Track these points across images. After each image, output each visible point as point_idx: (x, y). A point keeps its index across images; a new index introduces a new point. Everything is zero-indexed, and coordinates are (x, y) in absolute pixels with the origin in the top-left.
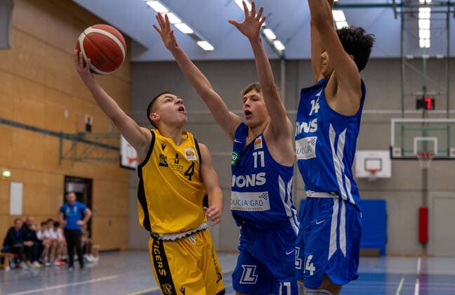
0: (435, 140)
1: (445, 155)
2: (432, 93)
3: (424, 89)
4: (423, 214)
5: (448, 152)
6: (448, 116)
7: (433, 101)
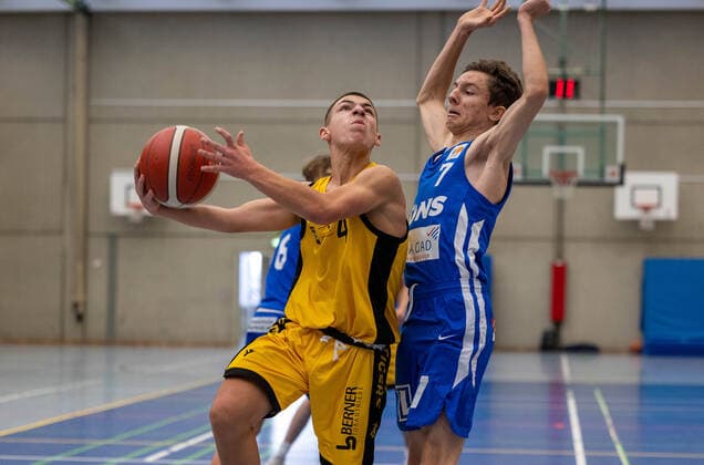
0: (579, 151)
1: (595, 177)
2: (574, 71)
3: (562, 63)
4: (559, 276)
5: (602, 172)
6: (602, 111)
7: (576, 84)
